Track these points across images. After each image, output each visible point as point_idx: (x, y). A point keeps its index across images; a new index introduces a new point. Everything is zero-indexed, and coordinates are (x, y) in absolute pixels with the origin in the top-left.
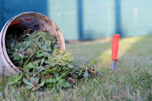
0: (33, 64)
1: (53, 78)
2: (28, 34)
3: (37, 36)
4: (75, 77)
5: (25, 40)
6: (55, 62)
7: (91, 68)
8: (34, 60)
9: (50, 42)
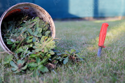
0: (23, 48)
1: (35, 63)
2: (25, 21)
3: (32, 23)
4: (56, 62)
5: (22, 26)
6: (40, 48)
7: (73, 54)
8: (24, 45)
9: (41, 29)
